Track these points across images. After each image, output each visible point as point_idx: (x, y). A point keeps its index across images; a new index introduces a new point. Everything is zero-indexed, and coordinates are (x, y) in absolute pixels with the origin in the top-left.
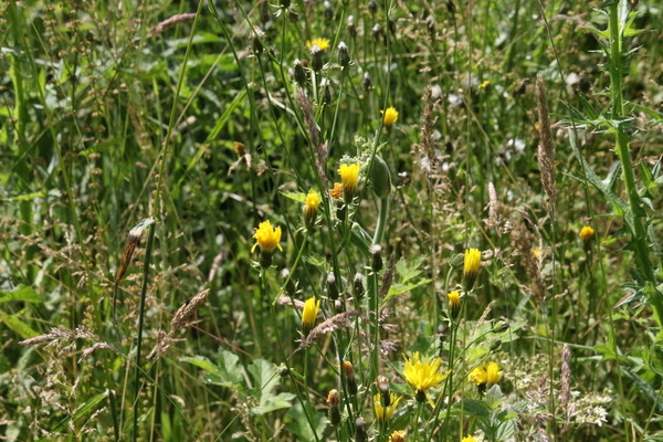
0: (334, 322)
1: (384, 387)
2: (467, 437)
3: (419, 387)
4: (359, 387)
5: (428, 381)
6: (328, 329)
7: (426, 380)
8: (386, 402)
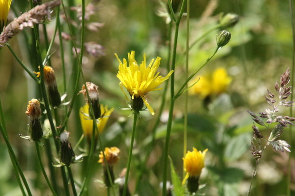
0: (33, 16)
1: (93, 96)
2: (191, 151)
3: (136, 92)
4: (63, 98)
5: (146, 84)
6: (26, 24)
7: (144, 83)
8: (96, 112)
